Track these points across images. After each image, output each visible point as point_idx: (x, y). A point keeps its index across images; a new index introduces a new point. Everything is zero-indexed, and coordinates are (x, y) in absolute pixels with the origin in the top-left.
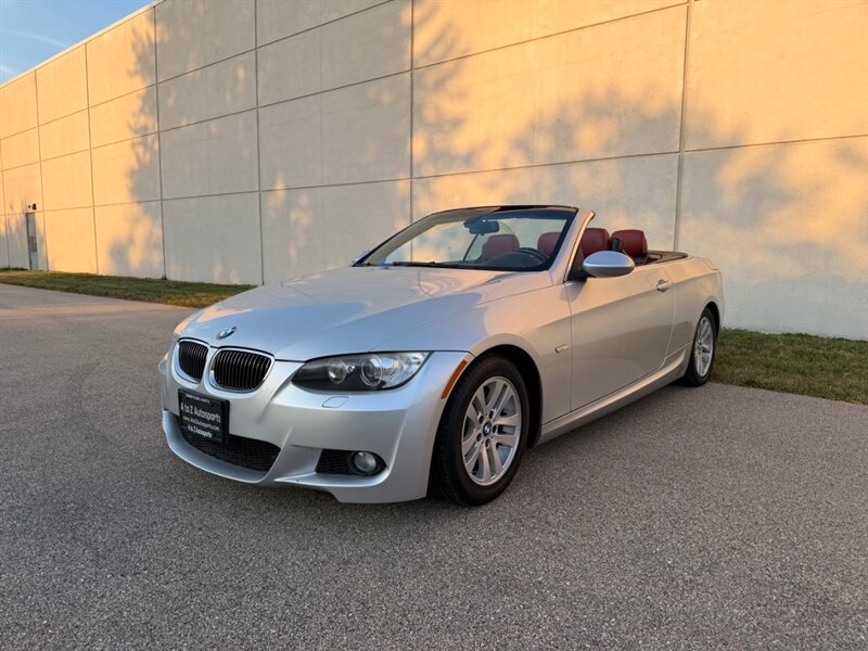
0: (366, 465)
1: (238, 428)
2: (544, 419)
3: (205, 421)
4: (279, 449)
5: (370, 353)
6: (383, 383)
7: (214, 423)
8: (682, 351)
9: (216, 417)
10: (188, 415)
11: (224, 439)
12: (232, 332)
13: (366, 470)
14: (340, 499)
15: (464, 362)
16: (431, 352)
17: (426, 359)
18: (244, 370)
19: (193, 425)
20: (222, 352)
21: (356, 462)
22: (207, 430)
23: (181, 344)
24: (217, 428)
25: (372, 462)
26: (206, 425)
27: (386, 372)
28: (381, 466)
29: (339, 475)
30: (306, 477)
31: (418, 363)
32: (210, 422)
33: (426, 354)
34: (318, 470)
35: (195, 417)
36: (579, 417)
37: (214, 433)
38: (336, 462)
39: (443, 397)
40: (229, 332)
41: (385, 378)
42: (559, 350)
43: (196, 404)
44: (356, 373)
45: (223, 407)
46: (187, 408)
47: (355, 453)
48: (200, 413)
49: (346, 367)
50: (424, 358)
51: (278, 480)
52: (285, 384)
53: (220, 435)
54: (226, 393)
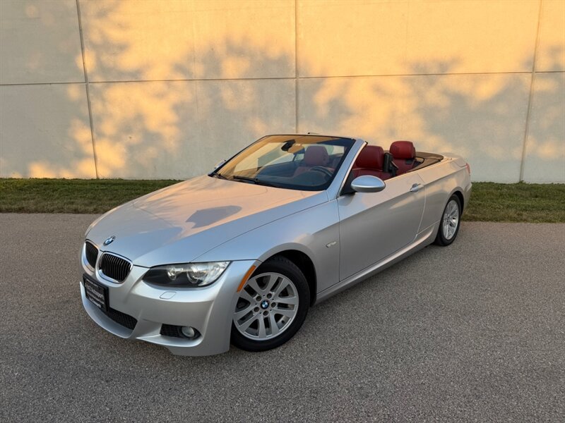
0: (189, 334)
1: (114, 305)
2: (318, 291)
3: (97, 297)
4: (137, 321)
5: (190, 263)
6: (200, 281)
7: (101, 299)
9: (101, 296)
10: (89, 291)
11: (107, 310)
12: (112, 241)
13: (189, 336)
14: (175, 353)
15: (253, 266)
16: (231, 262)
17: (228, 266)
18: (118, 268)
19: (92, 298)
20: (105, 255)
21: (183, 331)
22: (98, 302)
23: (87, 243)
24: (103, 303)
25: (192, 332)
26: (97, 299)
27: (201, 274)
28: (197, 335)
29: (174, 338)
30: (154, 337)
31: (223, 267)
32: (99, 298)
33: (228, 263)
34: (161, 333)
35: (94, 294)
36: (347, 283)
37: (102, 305)
38: (171, 331)
39: (238, 290)
40: (110, 240)
41: (200, 279)
42: (329, 245)
43: (92, 286)
44: (184, 274)
45: (105, 291)
46: (88, 287)
47: (181, 327)
48: (94, 291)
49: (177, 270)
50: (226, 265)
51: (138, 338)
52: (139, 281)
53: (104, 306)
54: (107, 281)
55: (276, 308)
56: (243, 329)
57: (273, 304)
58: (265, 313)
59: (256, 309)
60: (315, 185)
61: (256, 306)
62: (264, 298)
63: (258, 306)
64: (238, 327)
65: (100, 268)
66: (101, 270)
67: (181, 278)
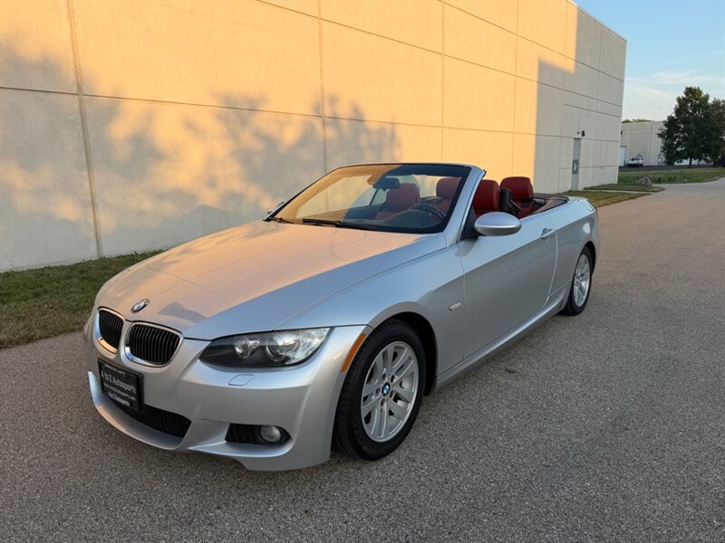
0: (272, 437)
1: (150, 400)
2: (439, 371)
3: (123, 390)
4: (190, 422)
5: (273, 331)
6: (287, 358)
7: (130, 393)
9: (131, 388)
10: (108, 383)
11: (141, 410)
12: (145, 306)
13: (272, 440)
14: (249, 467)
15: (362, 335)
16: (332, 328)
17: (329, 334)
18: (157, 344)
19: (112, 392)
20: (136, 326)
21: (262, 433)
22: (125, 399)
23: (101, 312)
24: (133, 398)
25: (276, 432)
26: (119, 392)
27: (289, 348)
28: (285, 437)
29: (247, 445)
30: (217, 445)
31: (322, 337)
32: (127, 392)
33: (328, 330)
35: (114, 385)
36: (472, 362)
37: (131, 402)
38: (243, 434)
39: (343, 370)
40: (142, 305)
41: (289, 354)
42: (452, 308)
43: (114, 374)
44: (262, 348)
45: (138, 380)
46: (107, 377)
47: (261, 426)
48: (118, 382)
49: (251, 343)
50: (326, 333)
51: (191, 448)
52: (193, 361)
53: (136, 405)
54: (141, 366)
60: (425, 227)
65: (127, 345)
66: (128, 349)
67: (258, 355)
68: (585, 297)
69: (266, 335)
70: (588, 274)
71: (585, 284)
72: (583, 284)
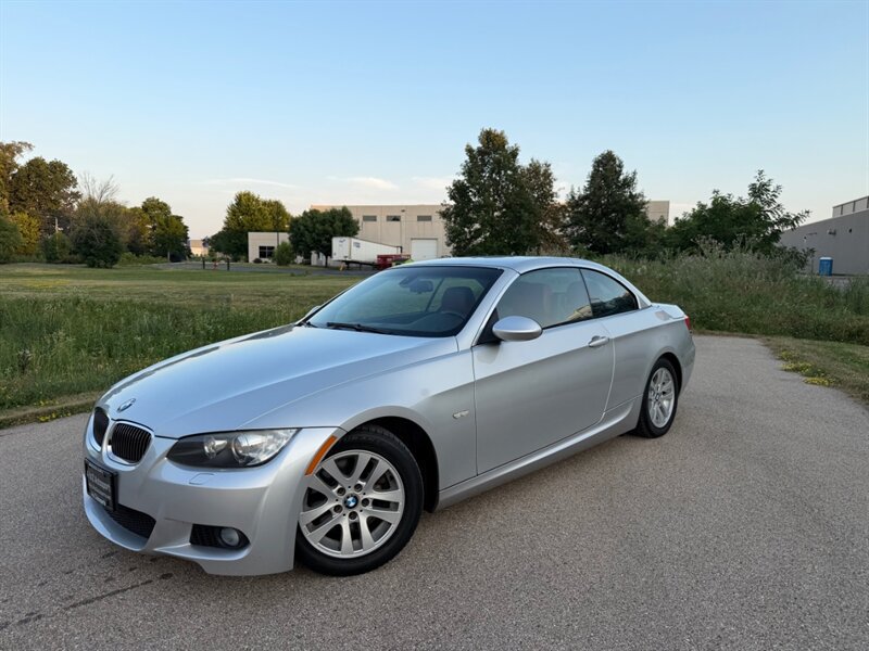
0: (231, 540)
1: (125, 499)
2: (441, 485)
3: (101, 489)
4: (154, 521)
5: (237, 431)
6: (251, 459)
7: (106, 492)
8: (627, 405)
9: (107, 487)
10: (91, 482)
11: (115, 509)
12: (130, 405)
13: (231, 544)
14: (208, 570)
15: (332, 438)
16: (299, 429)
17: (294, 436)
18: (131, 442)
19: (95, 492)
20: (118, 425)
21: (223, 536)
22: (103, 498)
24: (109, 497)
25: (236, 537)
26: (100, 493)
27: (254, 449)
28: (244, 542)
29: (210, 548)
30: (182, 548)
31: (286, 439)
32: (104, 491)
33: (294, 431)
34: (191, 541)
35: (96, 485)
36: (489, 479)
37: (107, 502)
38: (206, 536)
39: (307, 472)
40: (128, 404)
41: (251, 454)
42: (458, 415)
43: (96, 473)
44: (229, 448)
45: (113, 478)
46: (91, 476)
47: (221, 528)
48: (98, 481)
49: (218, 443)
50: (291, 434)
51: (156, 550)
52: (161, 458)
53: (111, 503)
54: (119, 465)
55: (369, 507)
56: (316, 539)
57: (366, 502)
58: (353, 515)
59: (338, 508)
61: (337, 503)
62: (350, 491)
63: (340, 503)
64: (307, 535)
65: (109, 444)
66: (110, 447)
67: (224, 455)
68: (667, 419)
69: (232, 435)
70: (673, 392)
71: (668, 404)
72: (665, 403)
